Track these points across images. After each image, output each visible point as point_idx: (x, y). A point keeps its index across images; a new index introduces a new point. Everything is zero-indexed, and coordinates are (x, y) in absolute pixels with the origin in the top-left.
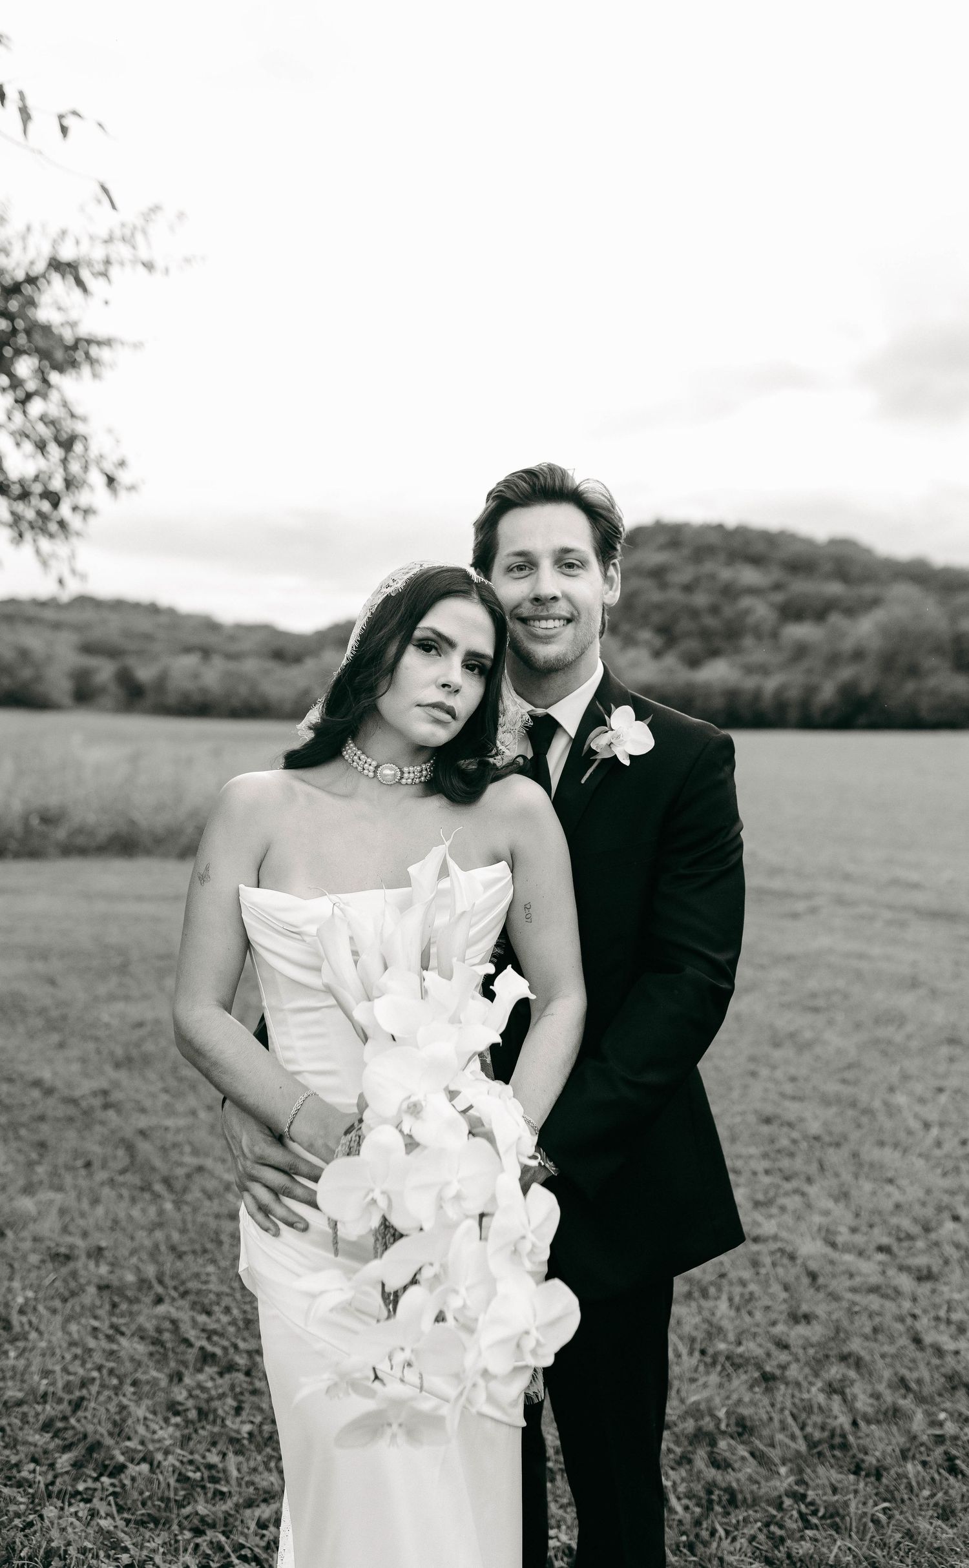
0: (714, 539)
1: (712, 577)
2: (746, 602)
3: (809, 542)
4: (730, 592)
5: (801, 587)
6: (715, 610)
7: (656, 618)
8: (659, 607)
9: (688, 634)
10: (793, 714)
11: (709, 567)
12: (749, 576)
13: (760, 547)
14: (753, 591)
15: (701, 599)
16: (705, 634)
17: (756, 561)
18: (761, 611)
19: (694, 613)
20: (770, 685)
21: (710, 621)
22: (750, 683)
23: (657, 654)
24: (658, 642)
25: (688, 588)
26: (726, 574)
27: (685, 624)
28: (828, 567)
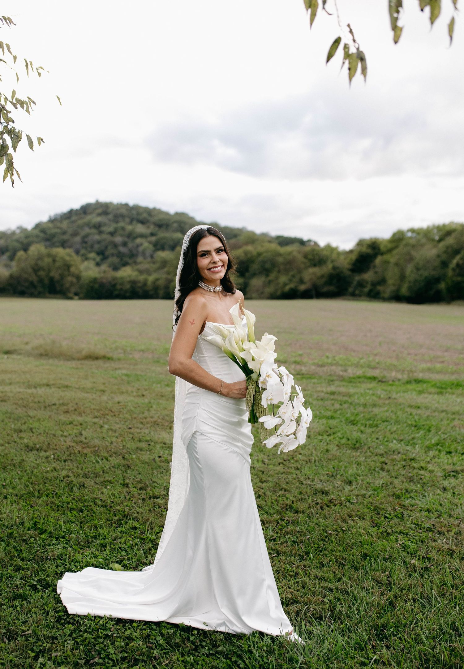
0: (124, 211)
1: (123, 229)
2: (138, 241)
3: (167, 214)
4: (132, 236)
5: (163, 234)
6: (125, 244)
7: (97, 247)
8: (99, 242)
9: (113, 255)
10: (161, 292)
11: (121, 224)
12: (140, 229)
13: (145, 215)
14: (142, 236)
15: (118, 239)
16: (120, 255)
17: (142, 222)
18: (146, 245)
19: (116, 246)
20: (151, 278)
21: (122, 249)
22: (142, 278)
23: (98, 264)
24: (98, 259)
25: (112, 234)
26: (129, 228)
27: (110, 251)
28: (175, 225)
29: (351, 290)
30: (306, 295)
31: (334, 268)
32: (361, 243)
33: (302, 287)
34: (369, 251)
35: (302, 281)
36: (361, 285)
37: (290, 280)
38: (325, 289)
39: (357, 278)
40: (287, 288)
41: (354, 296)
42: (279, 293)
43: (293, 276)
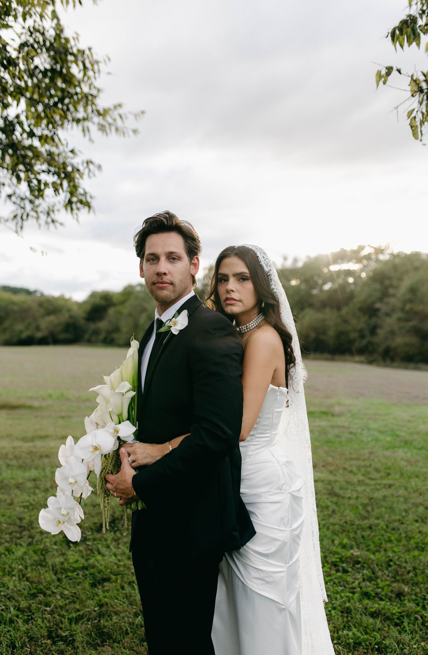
29: (86, 337)
30: (43, 342)
31: (71, 317)
32: (94, 295)
33: (39, 335)
34: (103, 303)
35: (38, 328)
36: (96, 332)
37: (27, 328)
38: (62, 336)
39: (92, 326)
40: (24, 335)
41: (90, 342)
42: (15, 340)
43: (30, 324)
